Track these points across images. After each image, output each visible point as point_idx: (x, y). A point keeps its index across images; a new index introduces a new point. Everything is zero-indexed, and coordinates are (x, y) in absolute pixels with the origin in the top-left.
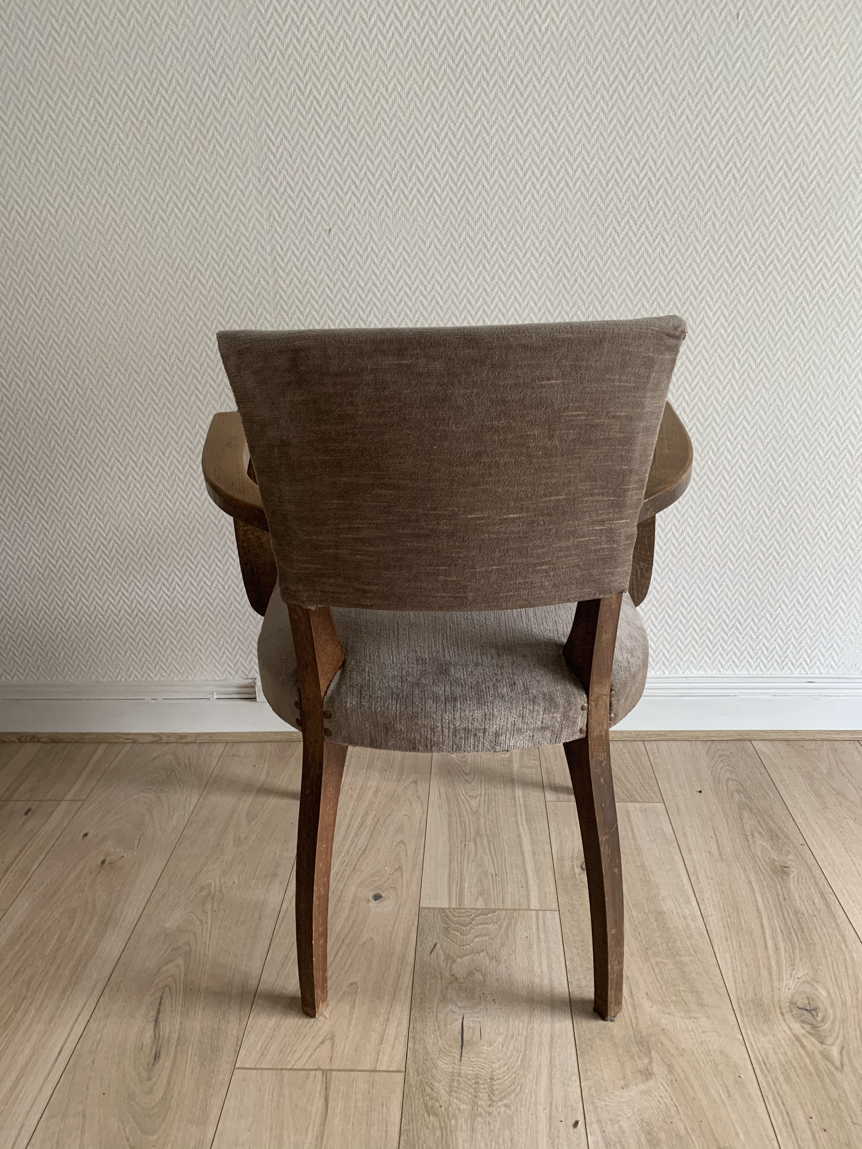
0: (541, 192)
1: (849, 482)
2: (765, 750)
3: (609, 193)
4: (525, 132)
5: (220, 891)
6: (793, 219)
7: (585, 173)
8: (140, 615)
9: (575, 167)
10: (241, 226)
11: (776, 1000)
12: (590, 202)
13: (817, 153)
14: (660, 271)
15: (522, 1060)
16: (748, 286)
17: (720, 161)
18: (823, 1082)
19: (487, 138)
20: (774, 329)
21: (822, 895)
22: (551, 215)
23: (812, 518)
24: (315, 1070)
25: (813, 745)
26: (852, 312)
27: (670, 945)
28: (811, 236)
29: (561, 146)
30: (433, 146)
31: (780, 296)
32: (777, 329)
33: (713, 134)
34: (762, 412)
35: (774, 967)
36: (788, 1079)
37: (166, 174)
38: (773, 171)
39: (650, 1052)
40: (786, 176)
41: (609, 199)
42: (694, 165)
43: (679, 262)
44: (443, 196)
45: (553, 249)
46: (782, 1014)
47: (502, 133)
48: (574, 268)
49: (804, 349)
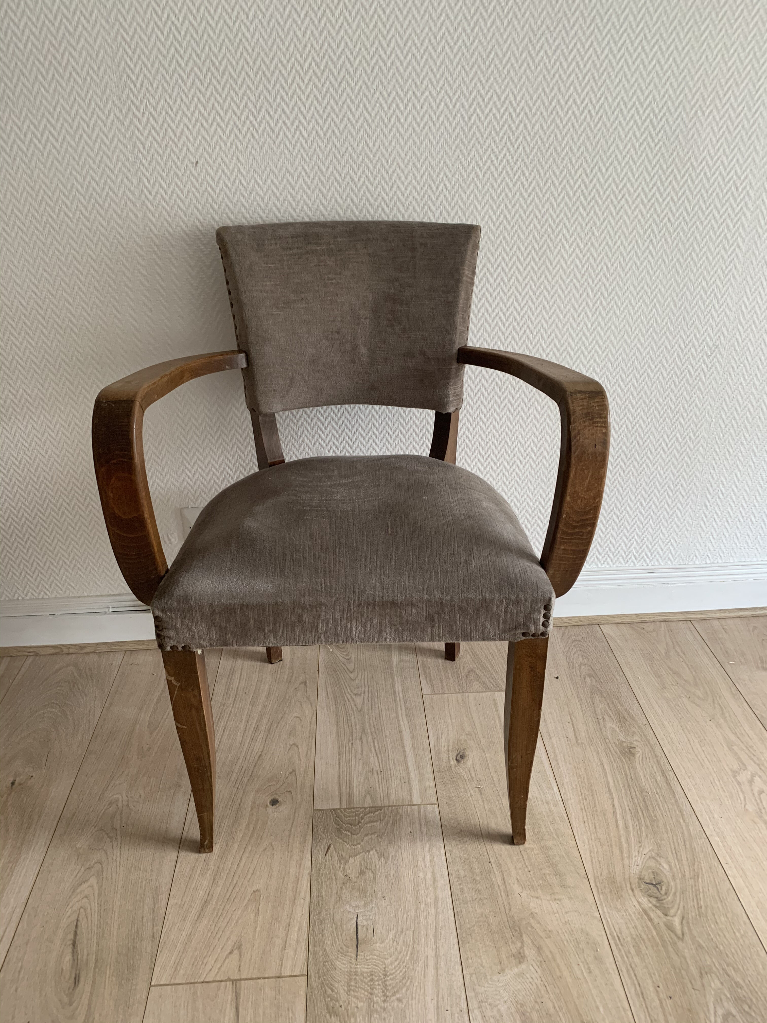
0: (406, 126)
1: (688, 398)
2: (611, 633)
3: (471, 127)
4: (389, 64)
5: (128, 805)
6: (644, 155)
7: (448, 107)
8: (31, 538)
9: (438, 101)
10: (105, 157)
11: (627, 877)
12: (453, 137)
13: (667, 90)
14: (520, 205)
15: (411, 954)
16: (602, 219)
17: (577, 97)
18: (667, 952)
19: (351, 70)
20: (624, 260)
21: (664, 774)
22: (416, 150)
23: (655, 432)
24: (226, 981)
25: (651, 627)
26: (695, 244)
27: (536, 830)
28: (660, 171)
29: (424, 79)
30: (297, 78)
31: (630, 229)
32: (627, 260)
33: (571, 69)
34: (612, 338)
35: (625, 845)
36: (639, 952)
37: (21, 103)
38: (626, 107)
39: (521, 936)
40: (638, 113)
41: (471, 133)
42: (552, 100)
43: (538, 196)
44: (309, 129)
45: (419, 184)
46: (633, 890)
47: (365, 65)
48: (439, 202)
49: (651, 279)
